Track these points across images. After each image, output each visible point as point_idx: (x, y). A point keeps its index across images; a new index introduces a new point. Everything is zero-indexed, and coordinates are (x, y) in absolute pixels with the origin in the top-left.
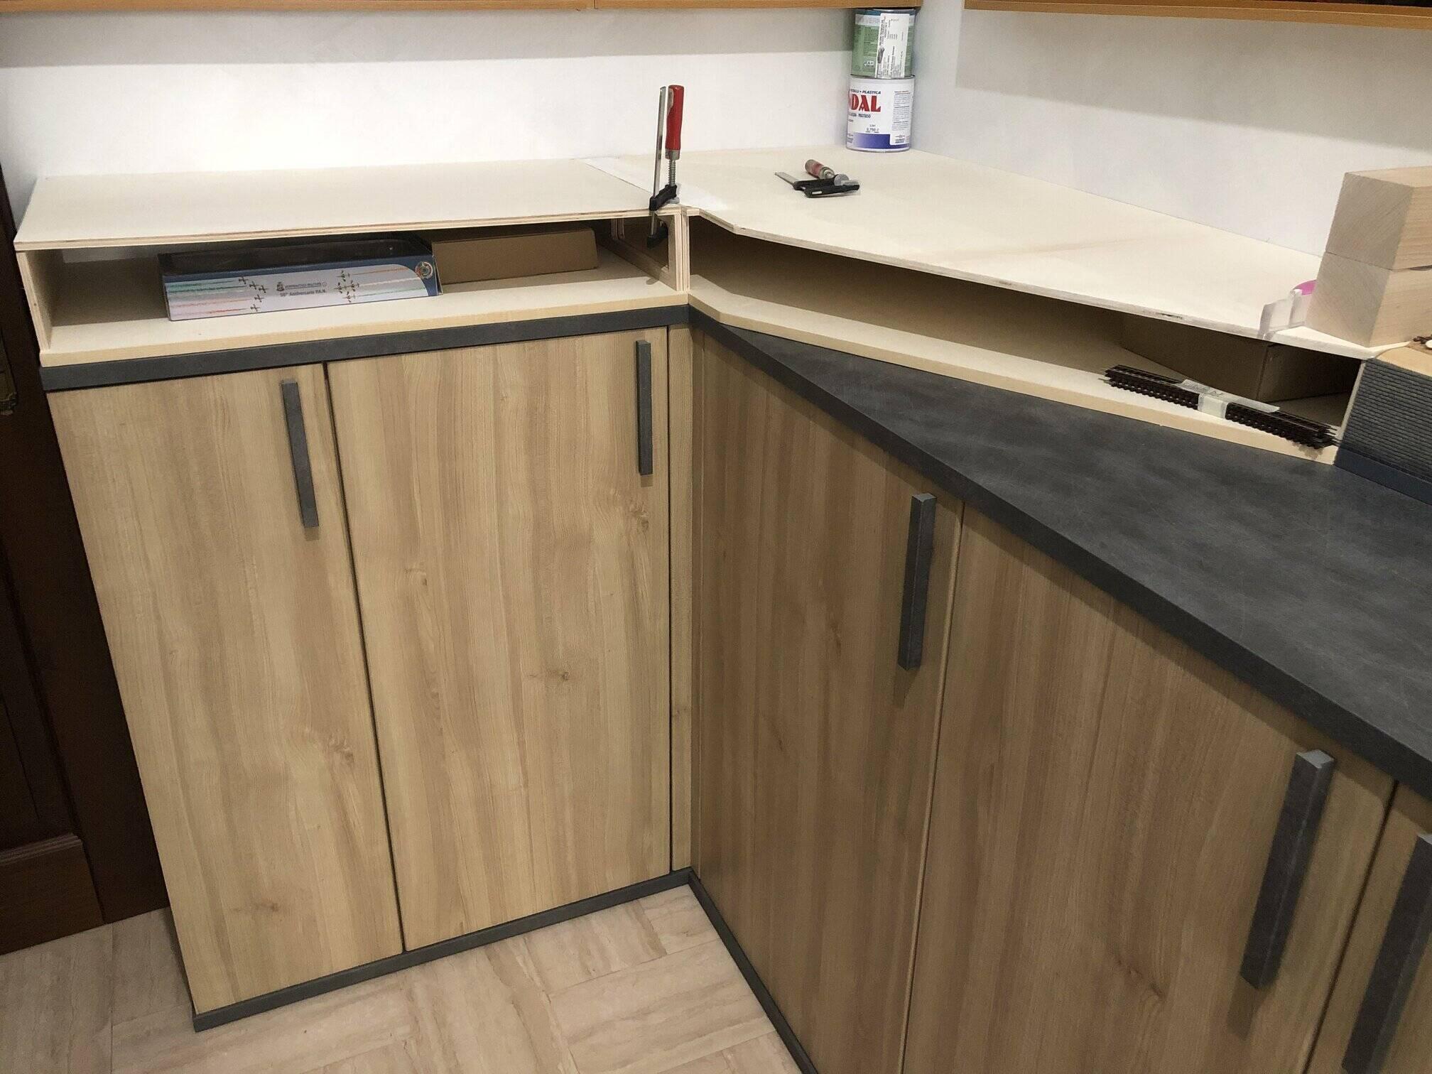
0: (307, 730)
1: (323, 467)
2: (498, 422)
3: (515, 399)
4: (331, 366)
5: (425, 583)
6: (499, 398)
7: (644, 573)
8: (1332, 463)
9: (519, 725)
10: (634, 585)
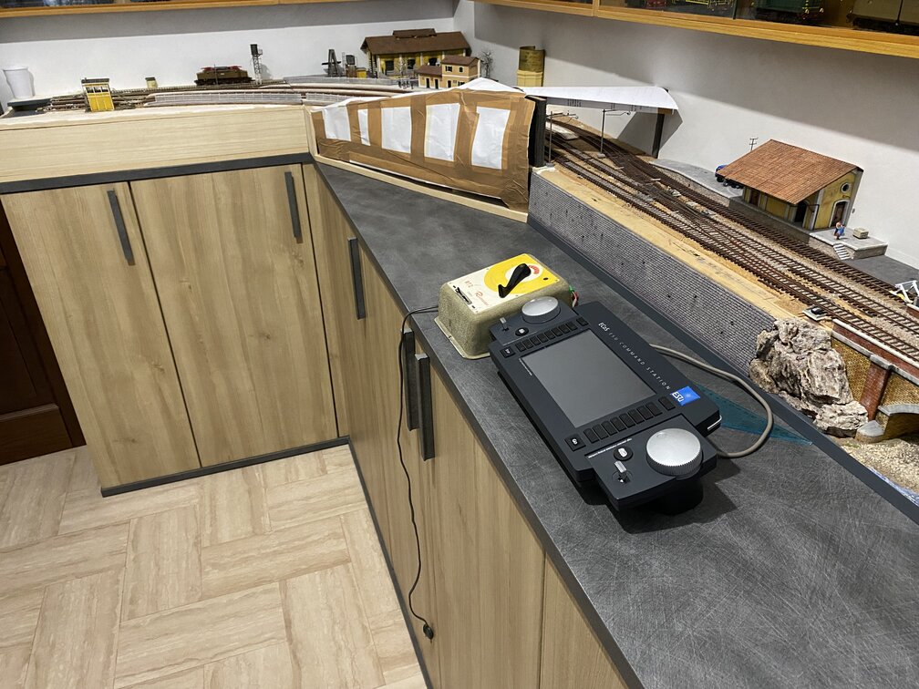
0: (140, 356)
1: (133, 231)
2: (218, 210)
3: (225, 200)
4: (131, 183)
5: (190, 287)
6: (216, 199)
7: (304, 287)
8: (526, 224)
9: (247, 359)
10: (300, 293)
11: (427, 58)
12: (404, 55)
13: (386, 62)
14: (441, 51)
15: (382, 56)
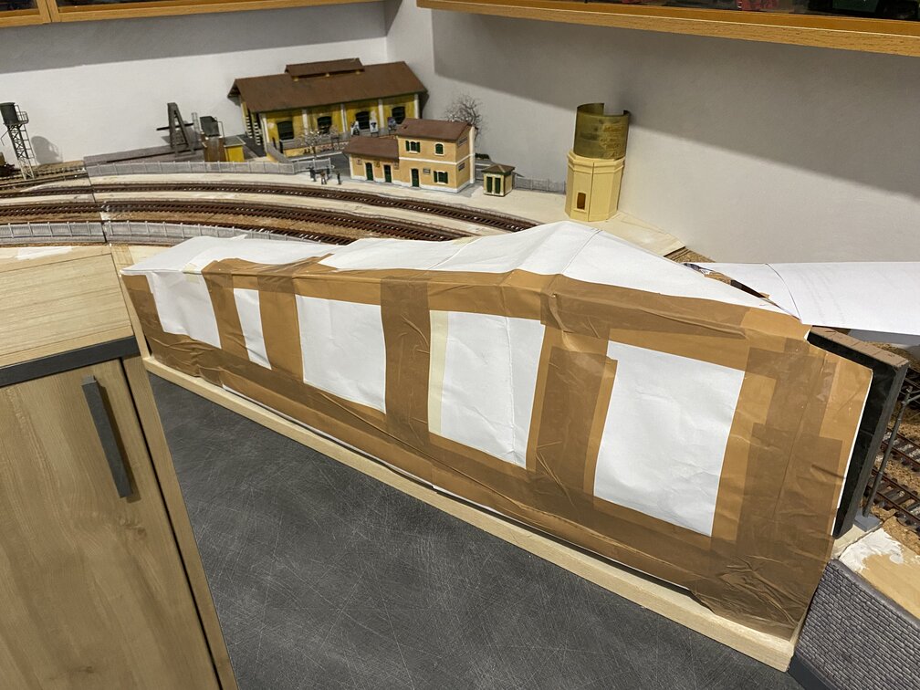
7: (153, 572)
8: (784, 670)
11: (353, 112)
12: (310, 110)
13: (278, 124)
14: (377, 99)
15: (270, 114)
